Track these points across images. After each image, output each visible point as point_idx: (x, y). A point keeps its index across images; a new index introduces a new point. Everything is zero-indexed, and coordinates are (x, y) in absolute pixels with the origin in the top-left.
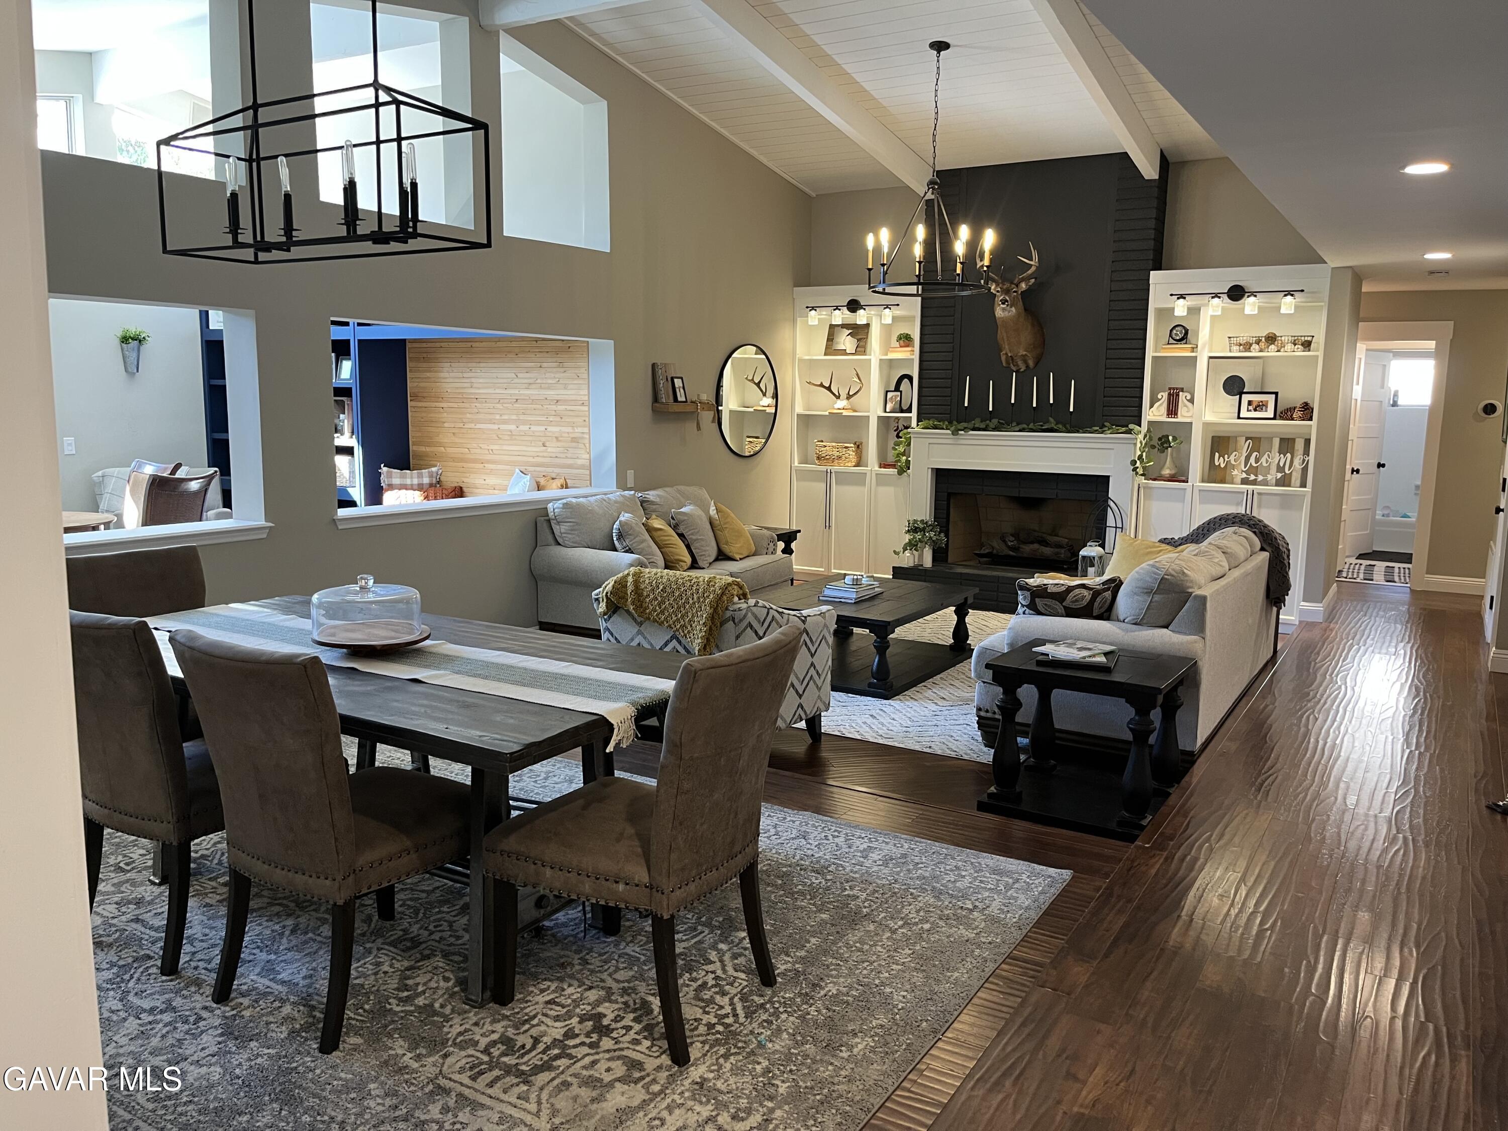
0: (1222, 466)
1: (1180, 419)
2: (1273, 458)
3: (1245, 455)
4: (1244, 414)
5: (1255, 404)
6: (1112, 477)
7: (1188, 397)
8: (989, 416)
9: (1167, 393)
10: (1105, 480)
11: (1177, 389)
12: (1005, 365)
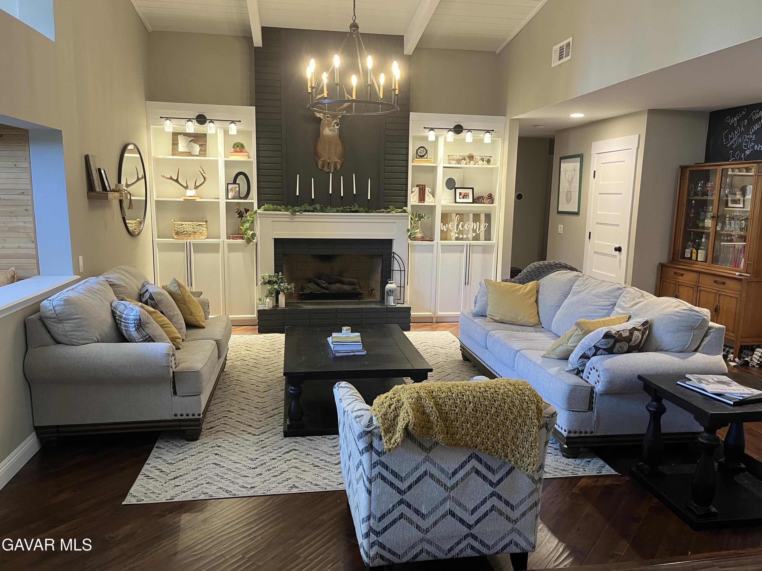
0: (445, 230)
1: (426, 204)
2: (470, 225)
3: (456, 223)
4: (458, 200)
5: (463, 195)
6: (394, 240)
7: (430, 191)
8: (312, 202)
9: (418, 188)
10: (389, 242)
11: (422, 185)
12: (320, 167)
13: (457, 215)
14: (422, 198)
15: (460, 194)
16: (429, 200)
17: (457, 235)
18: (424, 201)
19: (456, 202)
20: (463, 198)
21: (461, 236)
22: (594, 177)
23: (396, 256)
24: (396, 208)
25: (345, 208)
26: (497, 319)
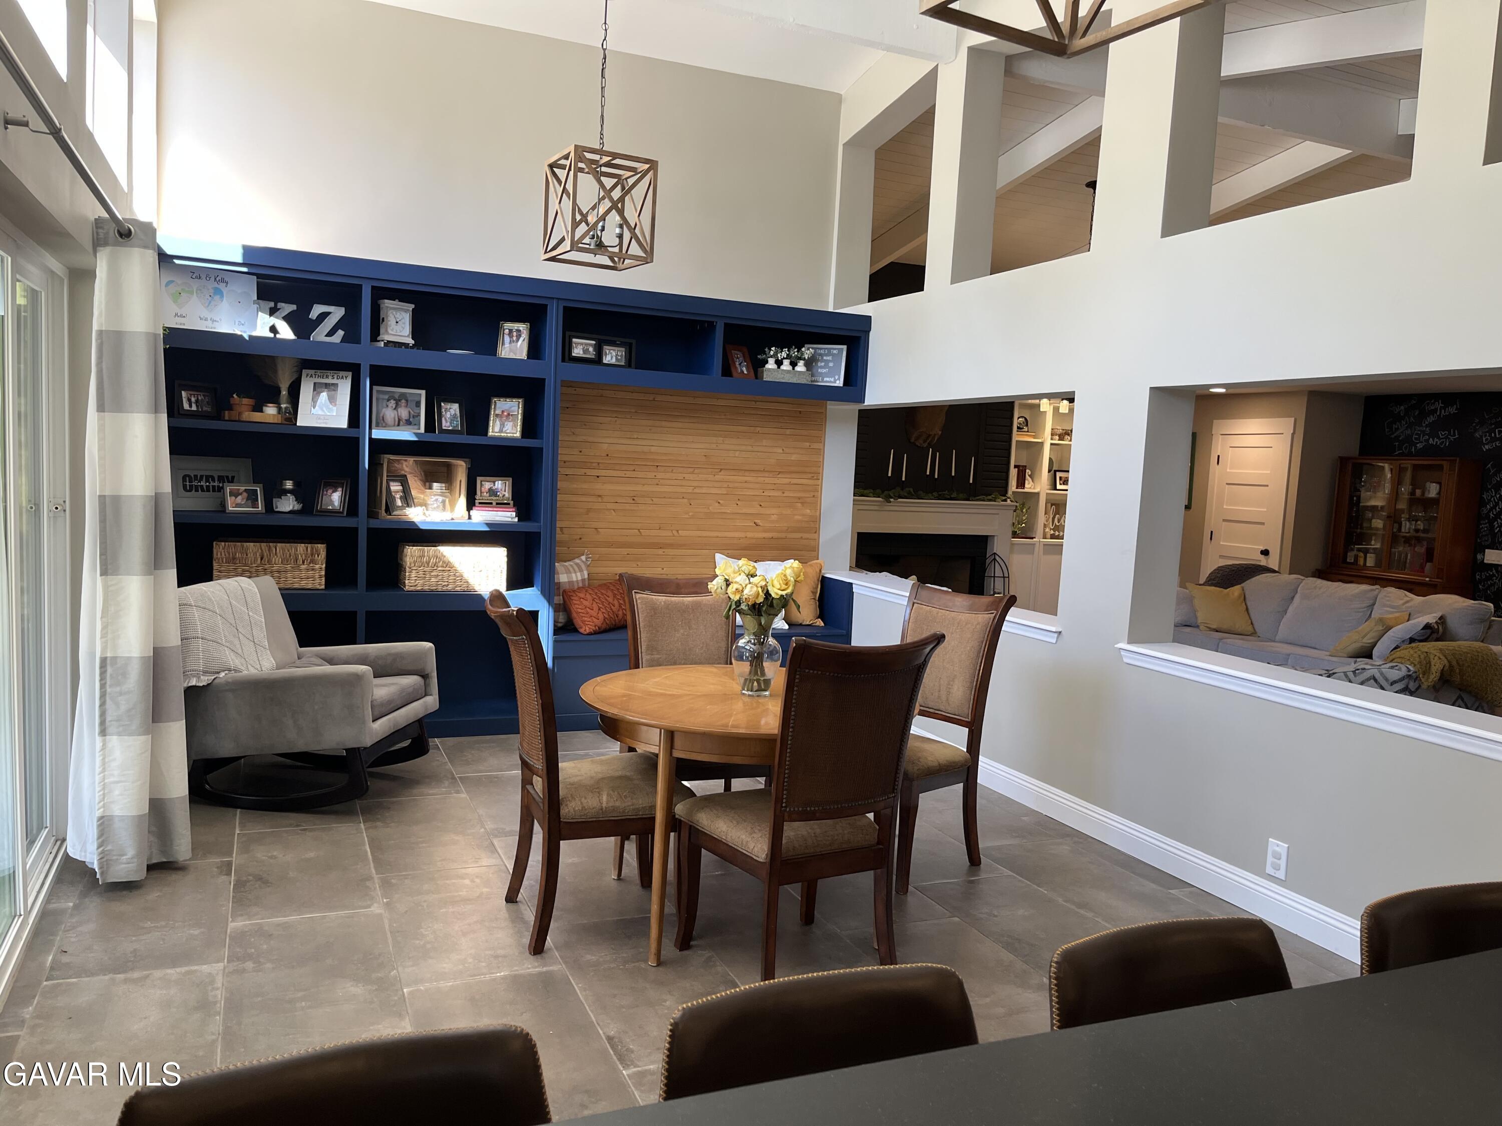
1: (1026, 490)
3: (1052, 516)
4: (1059, 487)
5: (1063, 479)
6: (996, 538)
7: (1030, 474)
8: (903, 485)
9: (1017, 469)
10: (983, 541)
11: (1023, 466)
12: (912, 440)
13: (1052, 505)
14: (1021, 483)
15: (1061, 478)
16: (1029, 487)
17: (1052, 532)
18: (1024, 486)
19: (1055, 489)
20: (1064, 484)
21: (1057, 533)
22: (1218, 463)
23: (997, 558)
24: (1001, 495)
25: (940, 493)
26: (1214, 627)
